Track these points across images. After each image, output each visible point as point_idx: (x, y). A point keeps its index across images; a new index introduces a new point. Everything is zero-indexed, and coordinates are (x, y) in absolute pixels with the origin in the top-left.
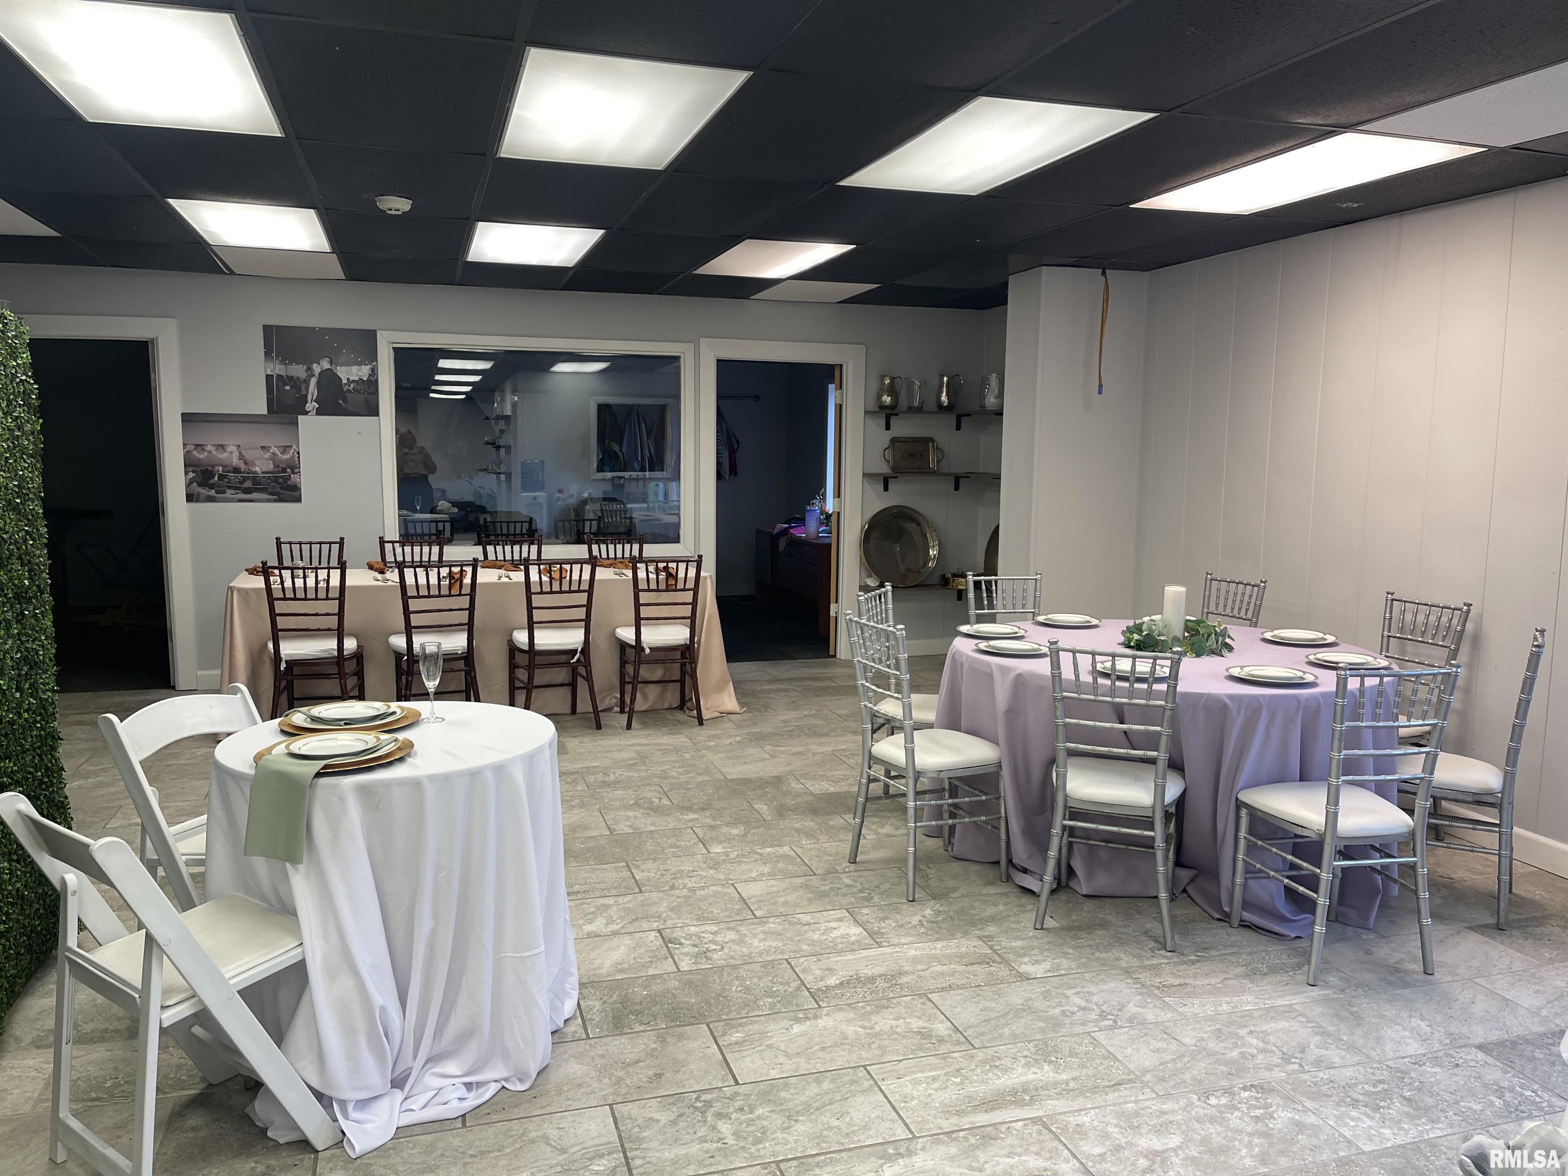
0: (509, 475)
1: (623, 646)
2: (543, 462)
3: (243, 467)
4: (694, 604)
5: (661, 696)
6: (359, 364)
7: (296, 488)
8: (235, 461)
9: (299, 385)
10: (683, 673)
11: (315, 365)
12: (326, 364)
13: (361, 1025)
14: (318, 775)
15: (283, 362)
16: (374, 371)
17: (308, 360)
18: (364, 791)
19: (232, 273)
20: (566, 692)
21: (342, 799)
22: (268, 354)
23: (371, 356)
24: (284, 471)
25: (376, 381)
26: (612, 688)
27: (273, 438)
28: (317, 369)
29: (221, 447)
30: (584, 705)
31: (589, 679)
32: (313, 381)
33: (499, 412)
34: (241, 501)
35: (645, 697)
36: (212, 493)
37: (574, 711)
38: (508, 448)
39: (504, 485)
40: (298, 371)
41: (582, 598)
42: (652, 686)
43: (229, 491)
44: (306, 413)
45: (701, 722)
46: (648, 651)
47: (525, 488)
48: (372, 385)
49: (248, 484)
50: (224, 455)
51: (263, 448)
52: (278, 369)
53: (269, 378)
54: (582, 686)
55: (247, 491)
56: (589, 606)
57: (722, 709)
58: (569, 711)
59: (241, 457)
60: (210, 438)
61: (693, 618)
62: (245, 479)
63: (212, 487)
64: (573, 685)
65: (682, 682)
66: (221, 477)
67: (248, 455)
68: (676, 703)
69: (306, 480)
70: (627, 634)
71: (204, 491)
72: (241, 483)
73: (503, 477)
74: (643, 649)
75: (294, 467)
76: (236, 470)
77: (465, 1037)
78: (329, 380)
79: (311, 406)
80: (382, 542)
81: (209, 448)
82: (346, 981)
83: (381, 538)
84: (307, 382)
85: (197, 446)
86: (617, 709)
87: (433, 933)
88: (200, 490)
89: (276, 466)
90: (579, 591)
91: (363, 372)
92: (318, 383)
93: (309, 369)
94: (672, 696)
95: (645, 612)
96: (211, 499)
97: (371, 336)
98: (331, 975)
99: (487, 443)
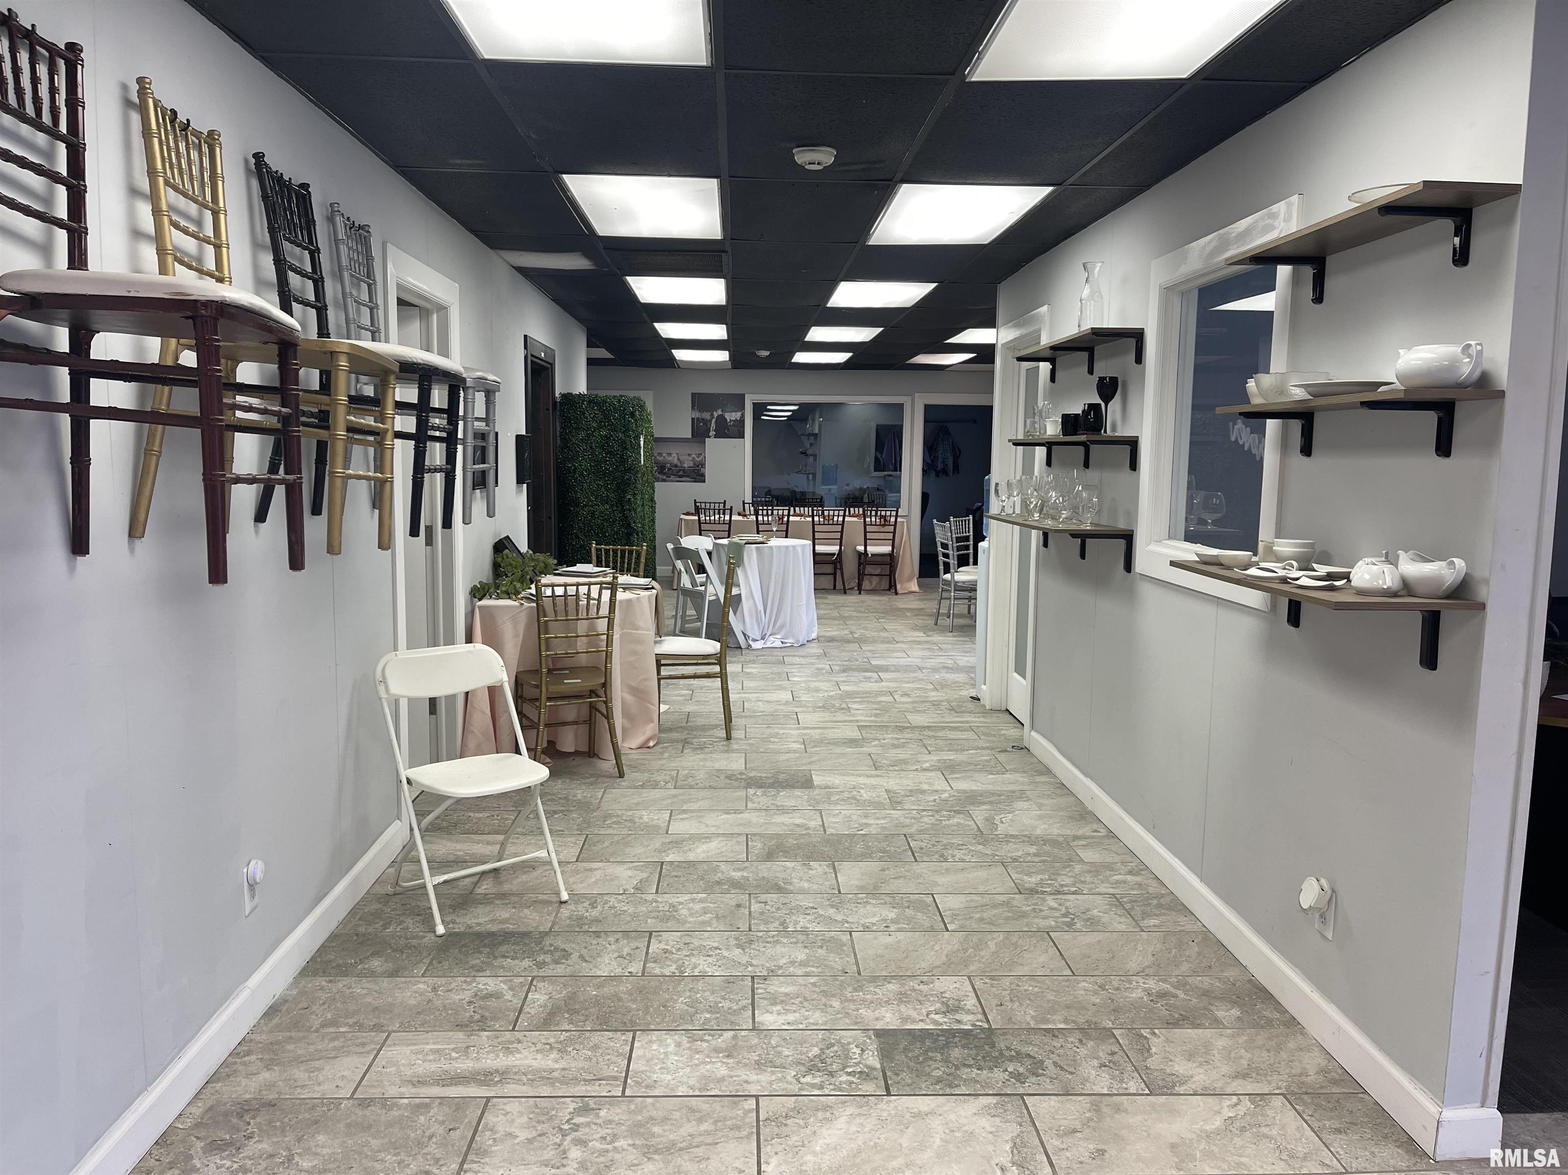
0: (814, 475)
1: (860, 554)
2: (837, 465)
3: (679, 464)
4: (894, 533)
5: (879, 583)
6: (736, 412)
7: (703, 475)
8: (676, 461)
9: (706, 423)
10: (891, 572)
11: (715, 413)
12: (720, 412)
13: (754, 613)
14: (746, 544)
15: (699, 411)
16: (743, 415)
17: (711, 410)
18: (757, 549)
19: (679, 367)
20: (831, 578)
21: (752, 550)
22: (693, 408)
23: (742, 408)
24: (698, 466)
25: (744, 420)
26: (854, 578)
27: (694, 450)
28: (716, 414)
29: (670, 454)
30: (839, 585)
31: (841, 569)
32: (714, 421)
33: (810, 431)
34: (677, 481)
35: (871, 583)
36: (665, 477)
37: (835, 588)
38: (815, 456)
39: (811, 483)
40: (706, 416)
41: (839, 528)
42: (874, 577)
43: (672, 477)
44: (710, 437)
45: (896, 593)
46: (870, 555)
47: (824, 483)
48: (741, 422)
49: (681, 473)
50: (670, 458)
51: (689, 455)
52: (697, 415)
53: (693, 419)
54: (838, 572)
55: (680, 477)
56: (842, 532)
57: (910, 590)
58: (832, 588)
59: (678, 459)
60: (664, 449)
61: (893, 540)
62: (680, 470)
63: (664, 474)
64: (835, 574)
65: (890, 576)
66: (669, 469)
67: (682, 458)
68: (887, 587)
69: (708, 471)
70: (861, 548)
71: (661, 477)
72: (678, 472)
73: (811, 476)
74: (868, 555)
75: (703, 465)
76: (676, 466)
77: (782, 627)
78: (721, 420)
79: (712, 433)
80: (744, 503)
81: (664, 455)
82: (751, 601)
83: (744, 501)
84: (710, 421)
85: (659, 454)
86: (856, 588)
87: (774, 593)
88: (659, 476)
89: (694, 464)
90: (837, 524)
91: (736, 416)
92: (716, 421)
93: (712, 415)
94: (885, 584)
95: (869, 536)
96: (664, 480)
97: (742, 397)
98: (747, 599)
99: (802, 453)
